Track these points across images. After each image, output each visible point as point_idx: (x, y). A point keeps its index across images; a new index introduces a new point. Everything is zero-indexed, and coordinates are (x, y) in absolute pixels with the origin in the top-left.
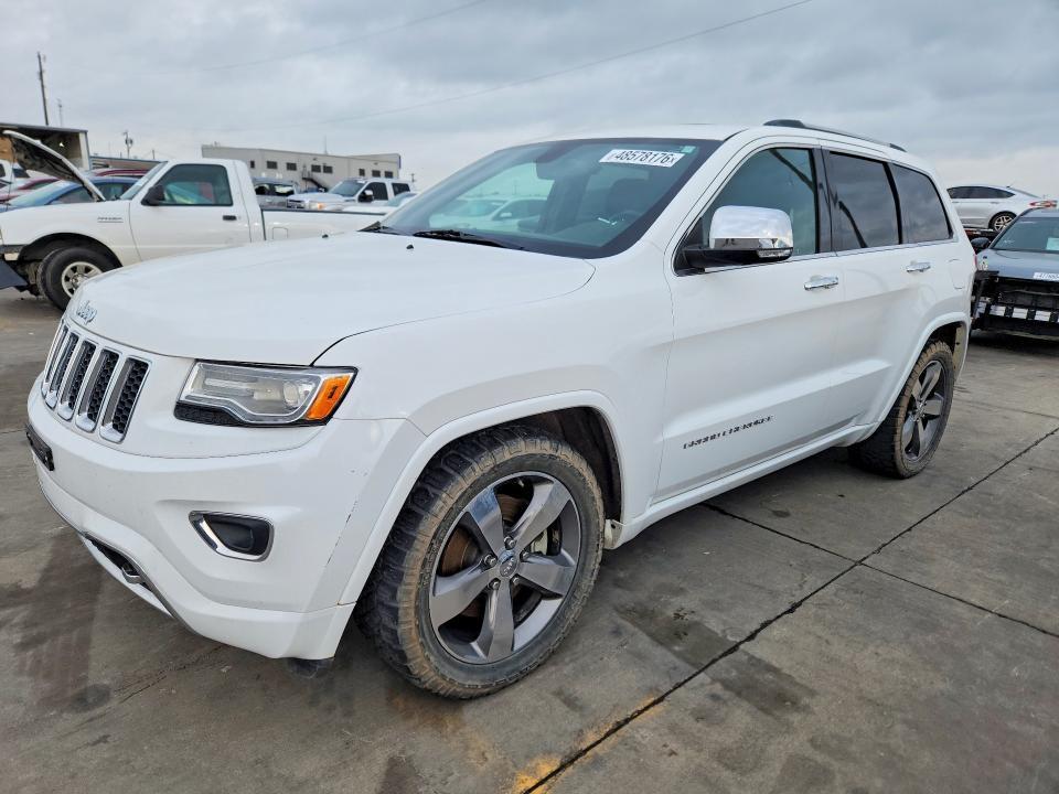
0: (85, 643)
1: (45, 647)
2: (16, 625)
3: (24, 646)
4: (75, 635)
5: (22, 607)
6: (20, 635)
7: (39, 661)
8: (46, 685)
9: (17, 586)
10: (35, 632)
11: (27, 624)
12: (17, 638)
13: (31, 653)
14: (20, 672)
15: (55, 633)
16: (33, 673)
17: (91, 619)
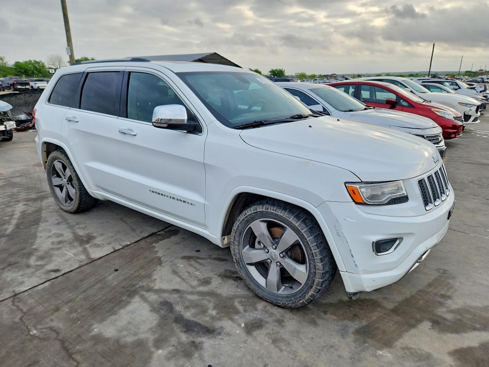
0: (430, 285)
1: (443, 292)
2: (446, 307)
3: (449, 297)
4: (430, 290)
5: (439, 314)
6: (448, 302)
7: (448, 289)
8: (451, 281)
9: (433, 327)
10: (442, 300)
11: (441, 304)
12: (449, 302)
13: (448, 294)
14: (456, 290)
15: (436, 294)
16: (452, 287)
17: (420, 291)
